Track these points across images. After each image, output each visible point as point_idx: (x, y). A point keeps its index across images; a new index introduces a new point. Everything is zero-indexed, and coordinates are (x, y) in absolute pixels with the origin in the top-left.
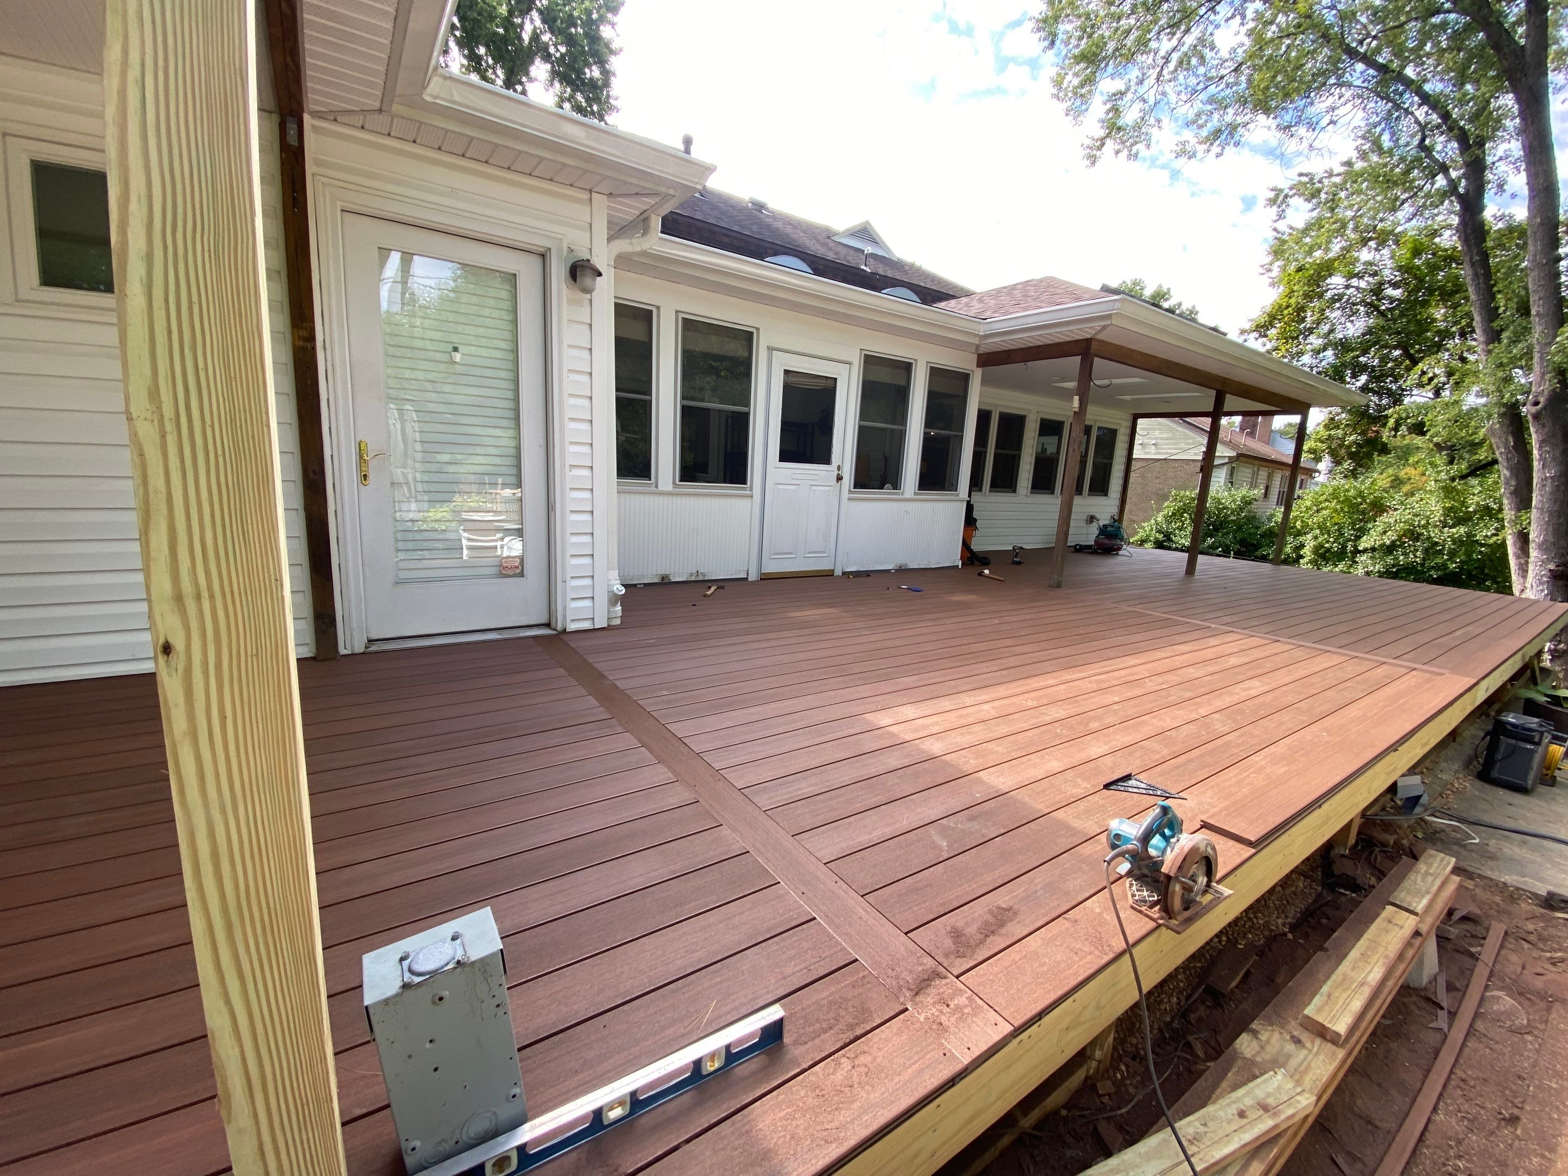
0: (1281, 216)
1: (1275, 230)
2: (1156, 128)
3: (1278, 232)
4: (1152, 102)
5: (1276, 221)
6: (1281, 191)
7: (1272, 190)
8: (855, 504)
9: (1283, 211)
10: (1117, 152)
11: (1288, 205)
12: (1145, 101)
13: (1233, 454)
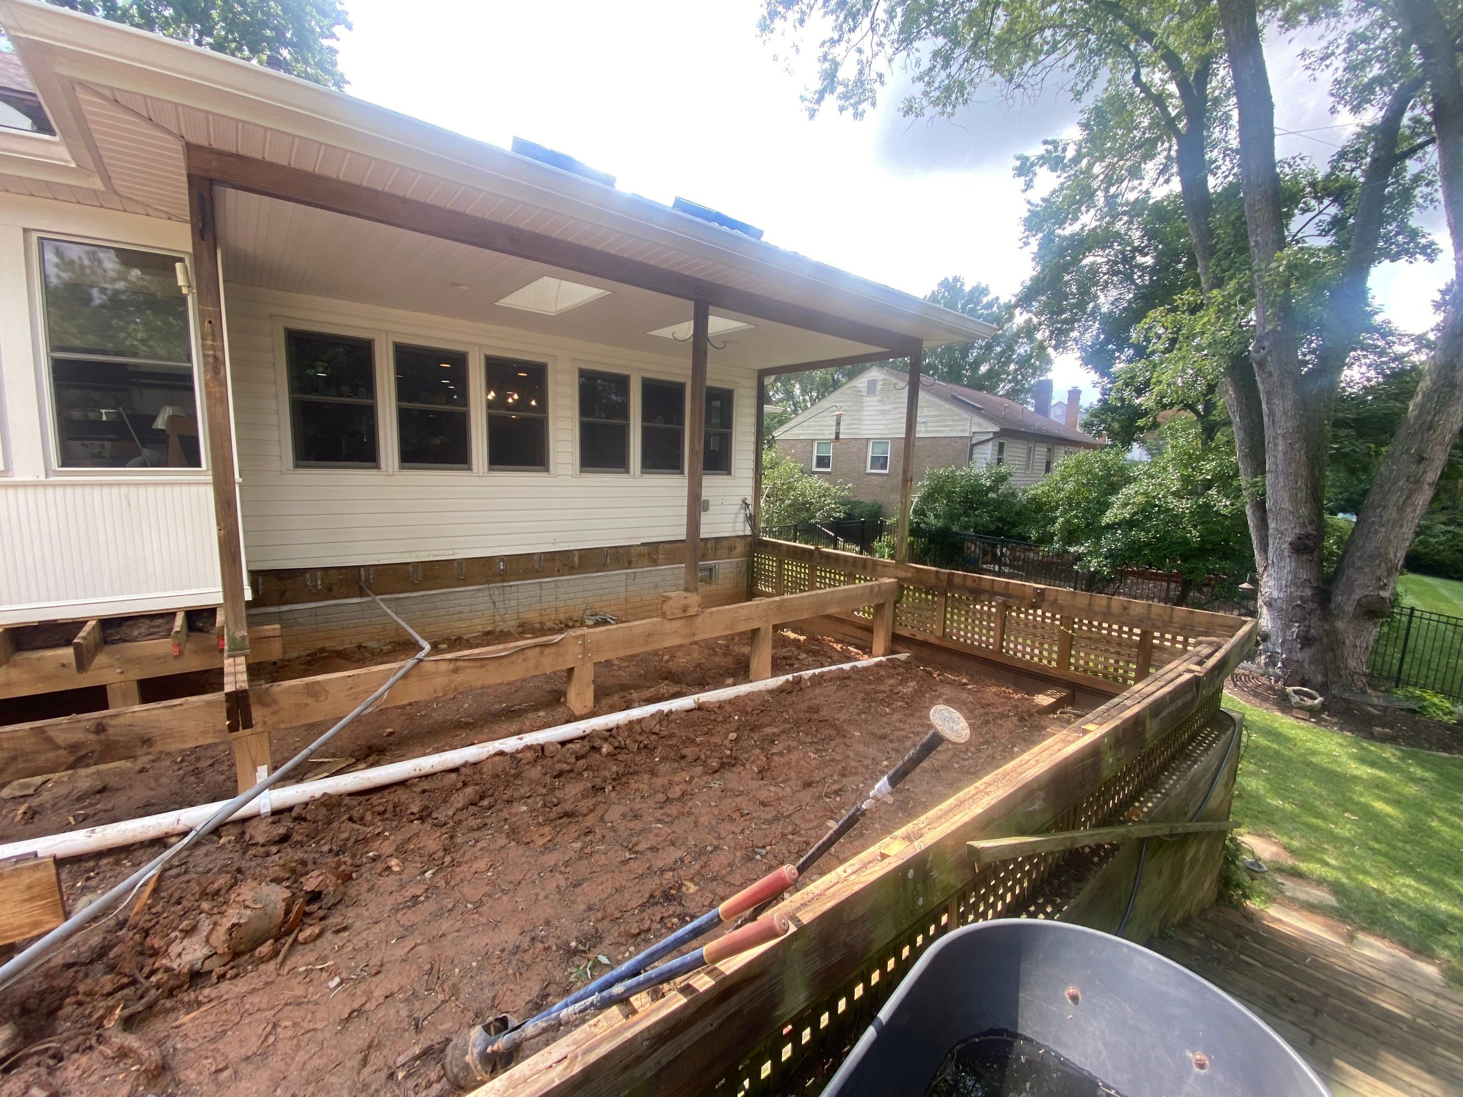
0: (1029, 186)
1: (1029, 202)
2: (878, 84)
3: (1032, 205)
4: (868, 53)
5: (1026, 190)
6: (1027, 159)
7: (1018, 158)
9: (1031, 180)
10: (842, 109)
11: (1035, 174)
12: (860, 51)
13: (997, 429)
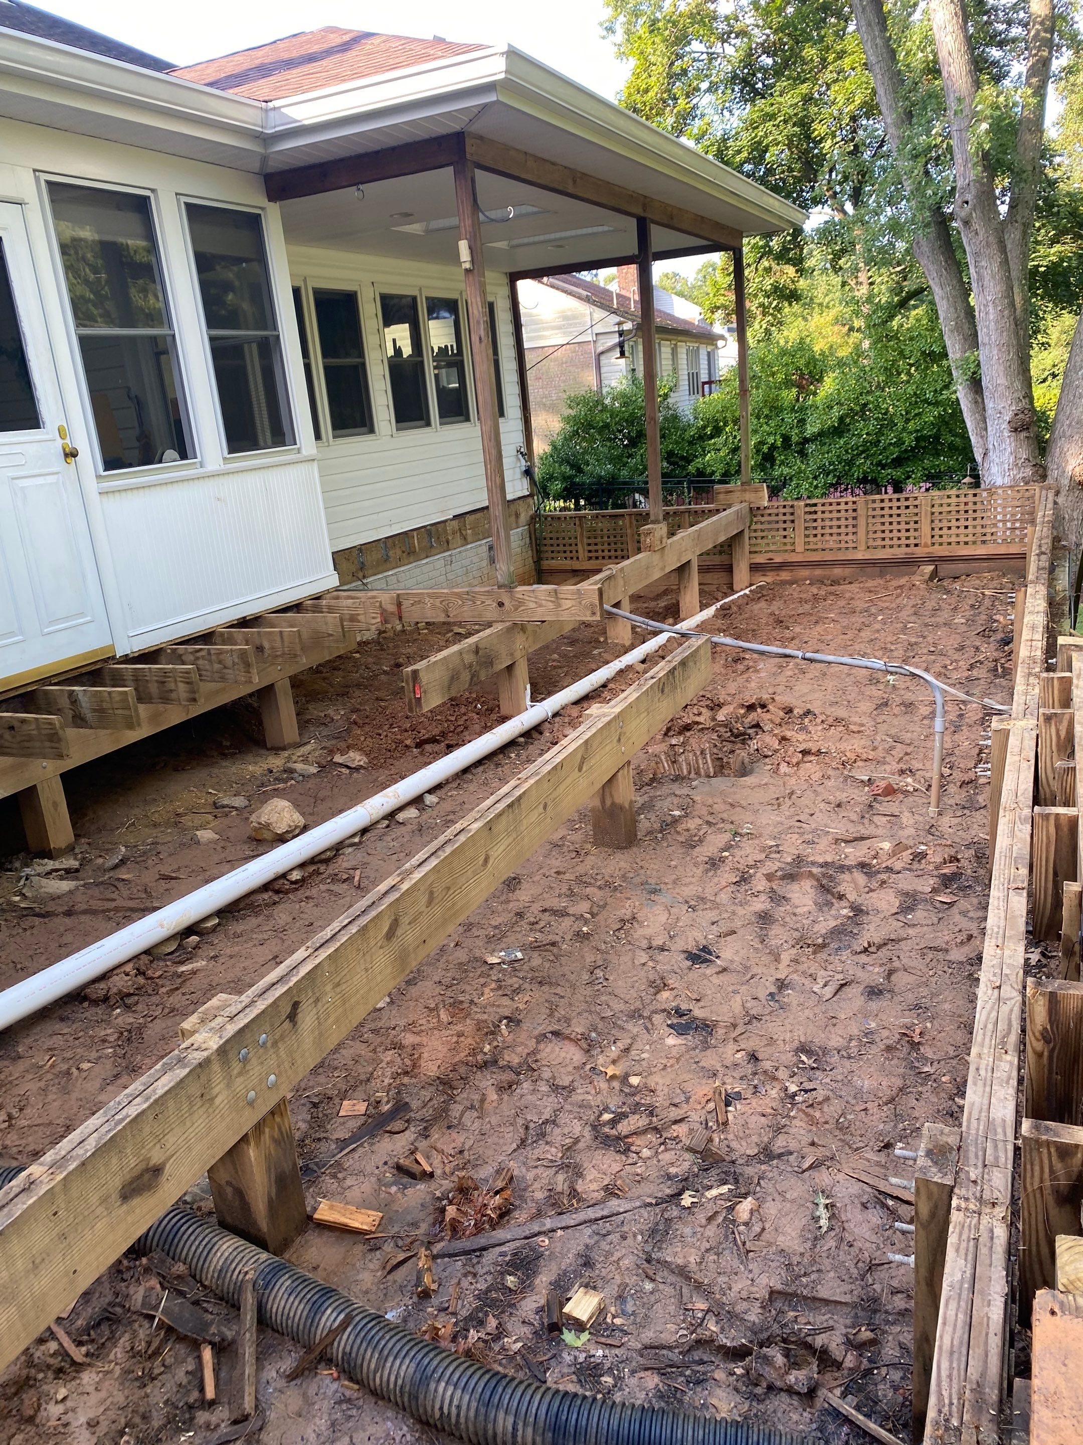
8: (114, 504)
13: (630, 325)
